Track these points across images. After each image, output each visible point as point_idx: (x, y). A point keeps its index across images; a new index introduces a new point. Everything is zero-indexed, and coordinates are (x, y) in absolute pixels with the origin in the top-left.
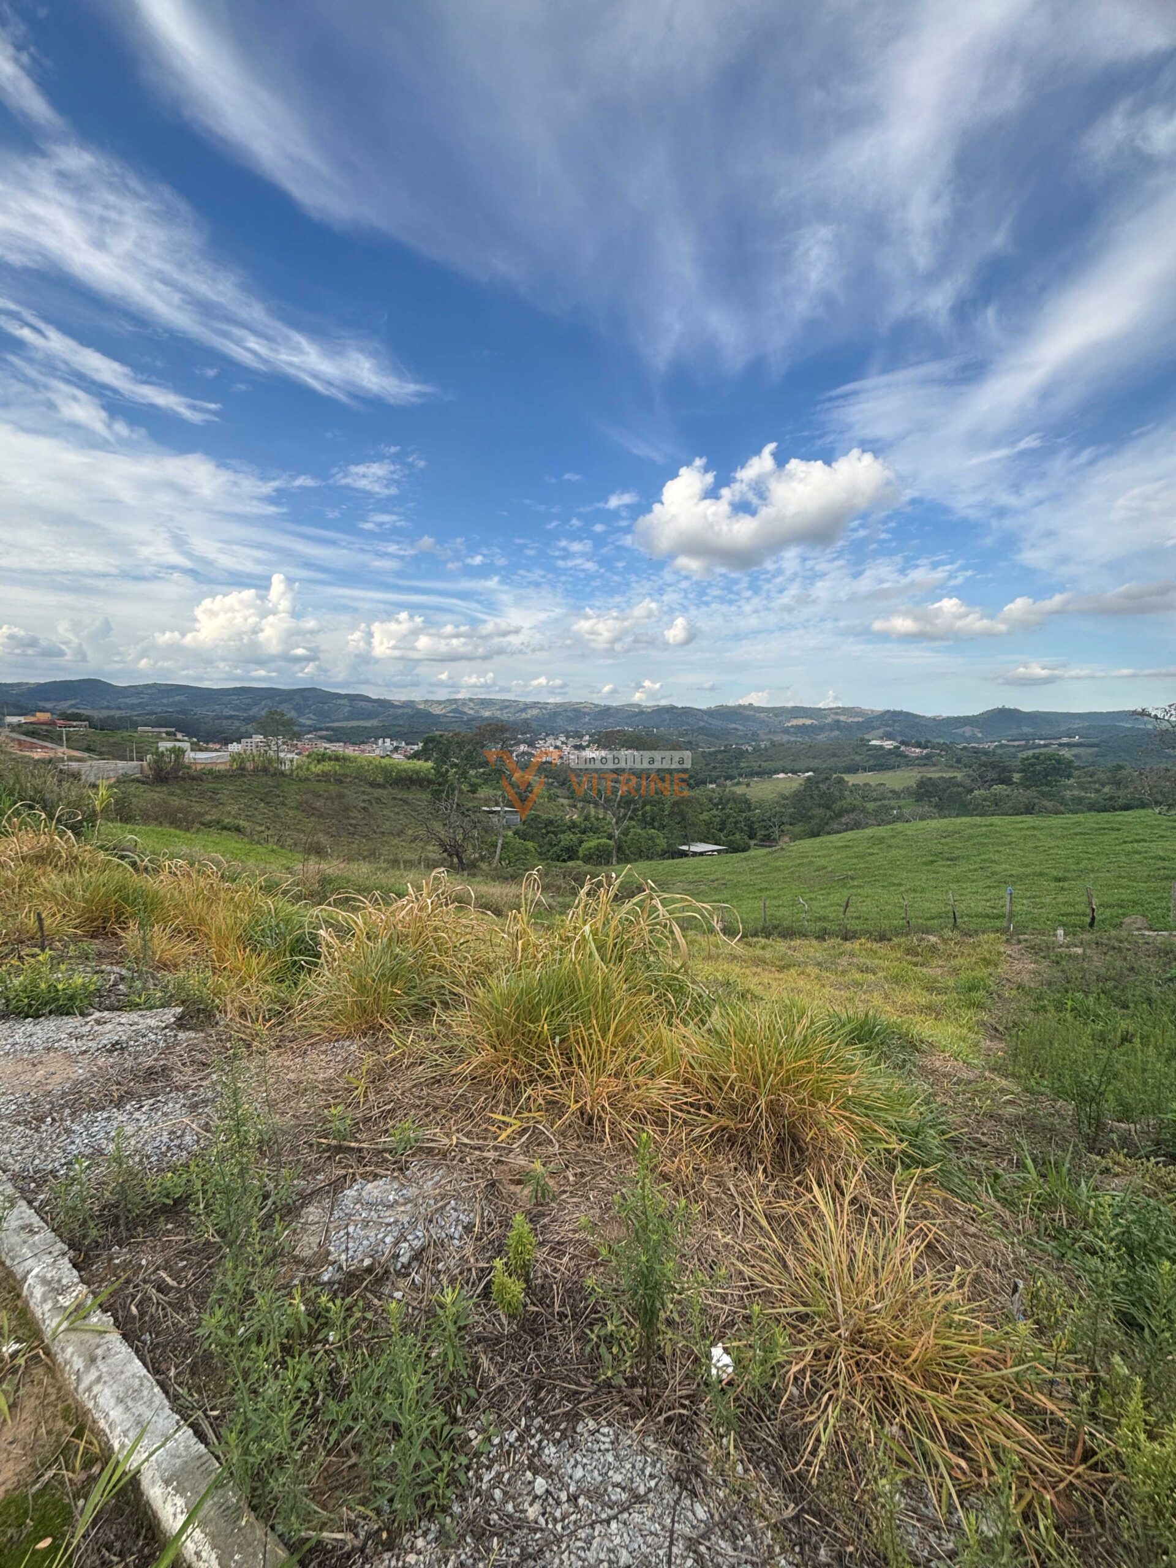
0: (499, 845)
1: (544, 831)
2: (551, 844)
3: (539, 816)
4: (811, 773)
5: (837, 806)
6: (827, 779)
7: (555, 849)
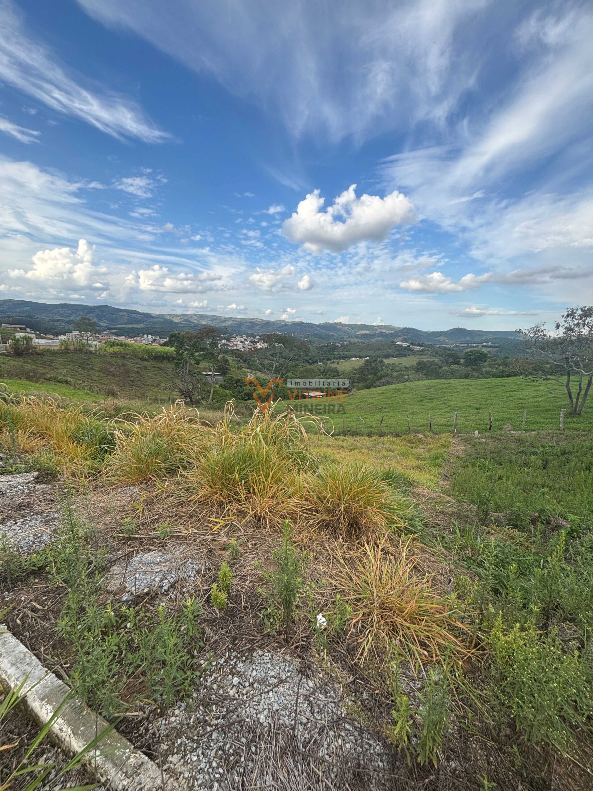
0: (212, 392)
1: (235, 385)
2: (239, 392)
3: (232, 378)
4: (368, 358)
5: (379, 374)
6: (375, 361)
7: (241, 394)
